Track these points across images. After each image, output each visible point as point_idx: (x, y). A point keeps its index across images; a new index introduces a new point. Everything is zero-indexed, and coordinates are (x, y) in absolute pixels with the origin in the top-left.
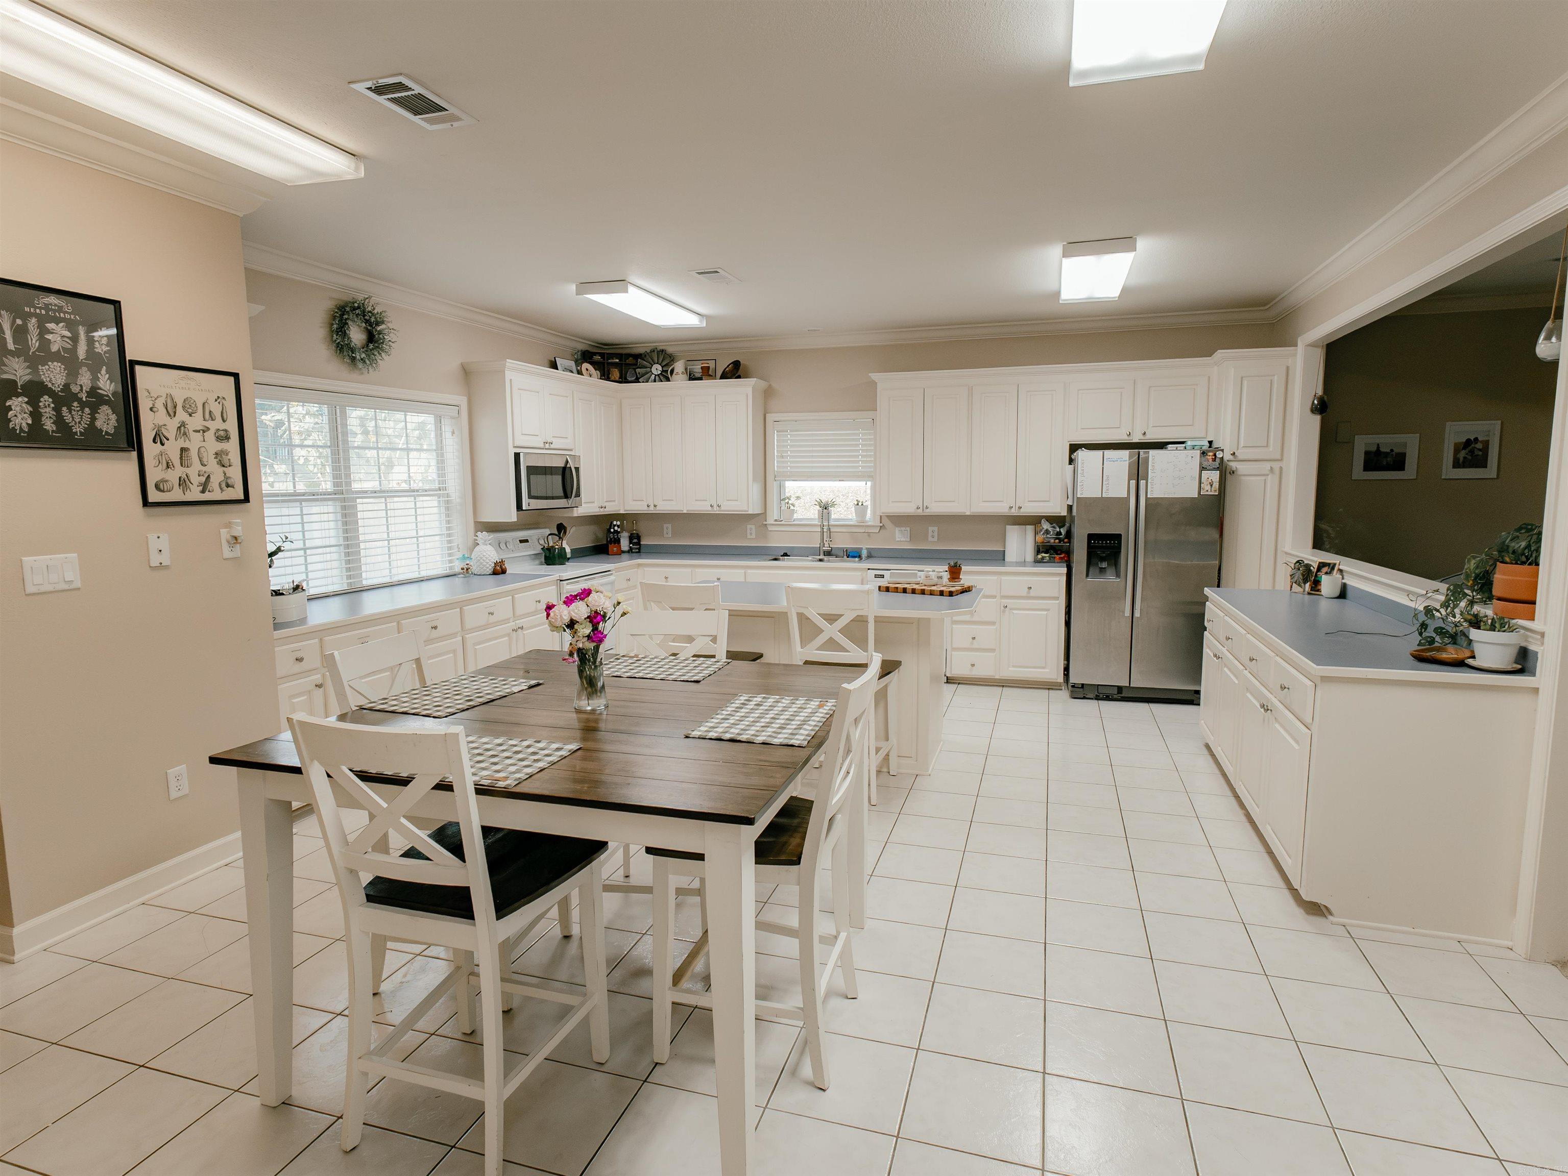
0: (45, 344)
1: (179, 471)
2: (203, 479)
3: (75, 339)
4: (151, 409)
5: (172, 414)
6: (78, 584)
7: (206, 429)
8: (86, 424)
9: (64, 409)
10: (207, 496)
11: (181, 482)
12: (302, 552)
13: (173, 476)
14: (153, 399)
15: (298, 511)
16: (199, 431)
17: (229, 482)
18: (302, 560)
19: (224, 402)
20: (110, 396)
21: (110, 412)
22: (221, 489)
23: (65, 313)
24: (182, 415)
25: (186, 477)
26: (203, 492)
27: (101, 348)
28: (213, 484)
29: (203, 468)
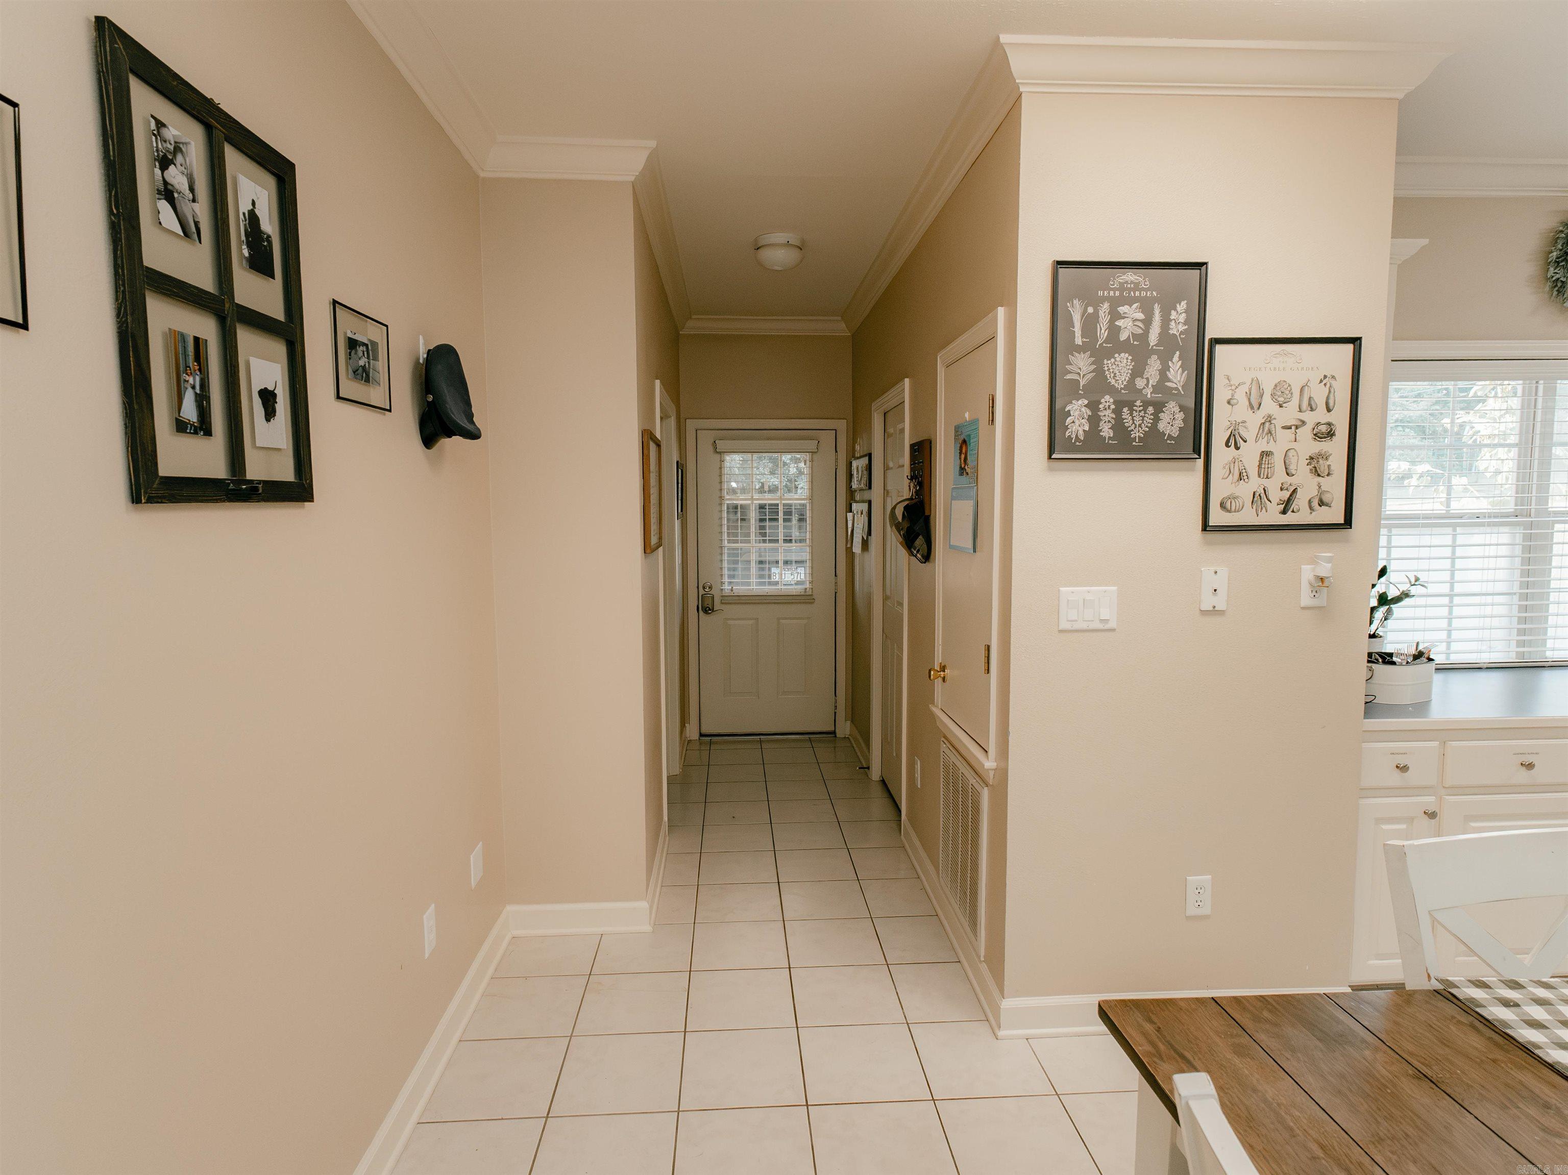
0: (1114, 331)
1: (1255, 483)
2: (1286, 495)
3: (1148, 322)
4: (1229, 403)
5: (1256, 407)
6: (1112, 624)
7: (1300, 423)
8: (1147, 427)
9: (1125, 410)
10: (1290, 519)
11: (1256, 499)
12: (1446, 600)
13: (1245, 491)
14: (1233, 388)
15: (1448, 540)
16: (1290, 428)
17: (1326, 498)
18: (1444, 611)
19: (1333, 382)
20: (1180, 388)
21: (1177, 409)
22: (1311, 508)
23: (1140, 290)
24: (1269, 407)
25: (1263, 492)
26: (1284, 512)
27: (1176, 328)
28: (1301, 502)
29: (1289, 480)
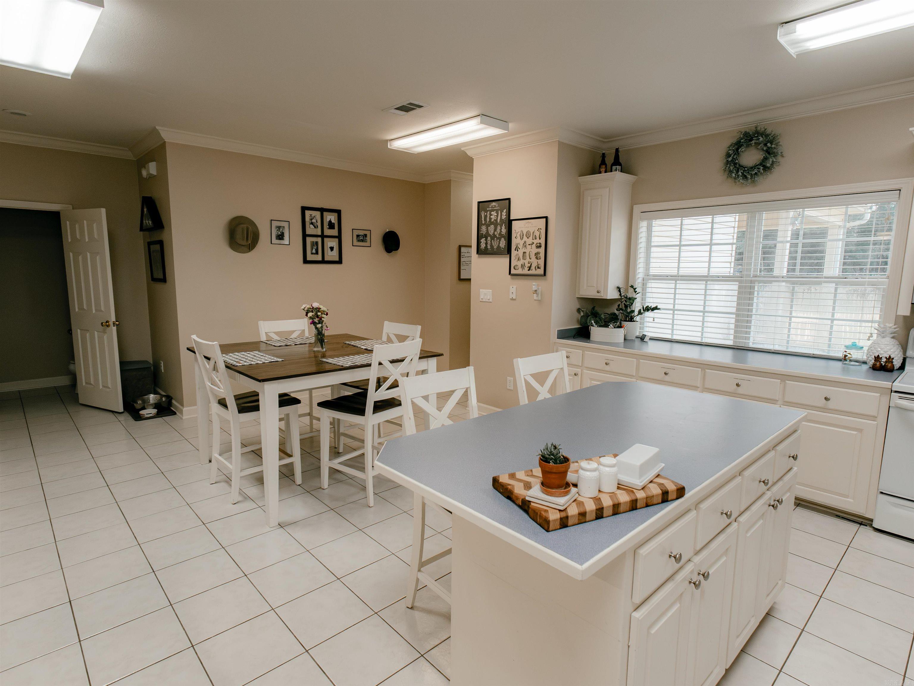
0: (490, 219)
1: (522, 261)
2: (529, 265)
3: (497, 216)
4: (516, 238)
5: (522, 238)
6: (491, 300)
7: (532, 243)
8: (497, 245)
9: (493, 241)
10: (530, 272)
11: (522, 266)
13: (519, 263)
14: (517, 233)
16: (530, 244)
17: (539, 266)
19: (541, 230)
20: (505, 234)
21: (504, 240)
22: (535, 269)
23: (496, 207)
24: (525, 238)
25: (524, 264)
26: (529, 270)
27: (504, 217)
28: (533, 267)
29: (530, 260)
